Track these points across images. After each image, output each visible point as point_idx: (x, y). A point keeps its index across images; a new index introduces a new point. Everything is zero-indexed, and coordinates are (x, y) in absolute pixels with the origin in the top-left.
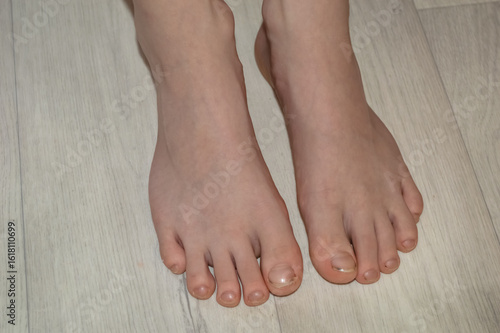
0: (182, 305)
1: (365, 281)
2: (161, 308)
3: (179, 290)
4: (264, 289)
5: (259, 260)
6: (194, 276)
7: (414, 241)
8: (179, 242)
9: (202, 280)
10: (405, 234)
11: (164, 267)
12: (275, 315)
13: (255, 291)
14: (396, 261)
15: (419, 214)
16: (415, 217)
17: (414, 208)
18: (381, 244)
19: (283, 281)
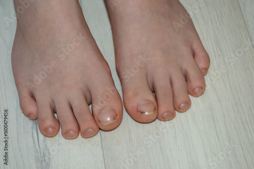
0: (33, 139)
1: (163, 119)
2: (18, 141)
3: (32, 128)
4: (95, 126)
5: (90, 106)
6: (43, 120)
7: (202, 88)
8: (33, 97)
9: (49, 122)
10: (195, 83)
11: (23, 115)
12: (100, 145)
13: (89, 128)
14: (188, 104)
15: (206, 69)
16: (203, 71)
17: (202, 65)
18: (176, 92)
19: (109, 119)
